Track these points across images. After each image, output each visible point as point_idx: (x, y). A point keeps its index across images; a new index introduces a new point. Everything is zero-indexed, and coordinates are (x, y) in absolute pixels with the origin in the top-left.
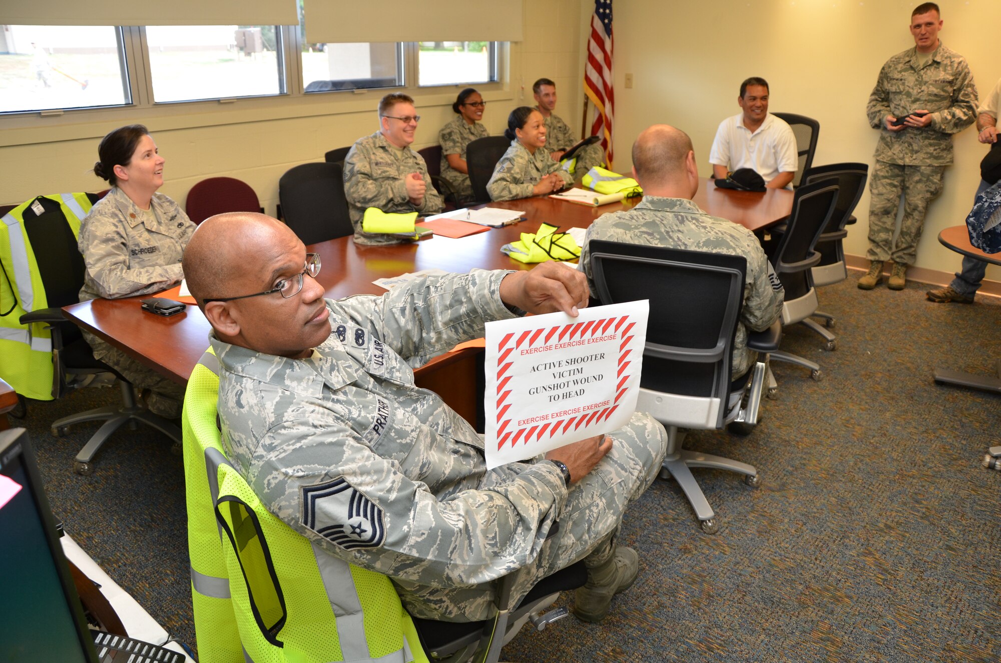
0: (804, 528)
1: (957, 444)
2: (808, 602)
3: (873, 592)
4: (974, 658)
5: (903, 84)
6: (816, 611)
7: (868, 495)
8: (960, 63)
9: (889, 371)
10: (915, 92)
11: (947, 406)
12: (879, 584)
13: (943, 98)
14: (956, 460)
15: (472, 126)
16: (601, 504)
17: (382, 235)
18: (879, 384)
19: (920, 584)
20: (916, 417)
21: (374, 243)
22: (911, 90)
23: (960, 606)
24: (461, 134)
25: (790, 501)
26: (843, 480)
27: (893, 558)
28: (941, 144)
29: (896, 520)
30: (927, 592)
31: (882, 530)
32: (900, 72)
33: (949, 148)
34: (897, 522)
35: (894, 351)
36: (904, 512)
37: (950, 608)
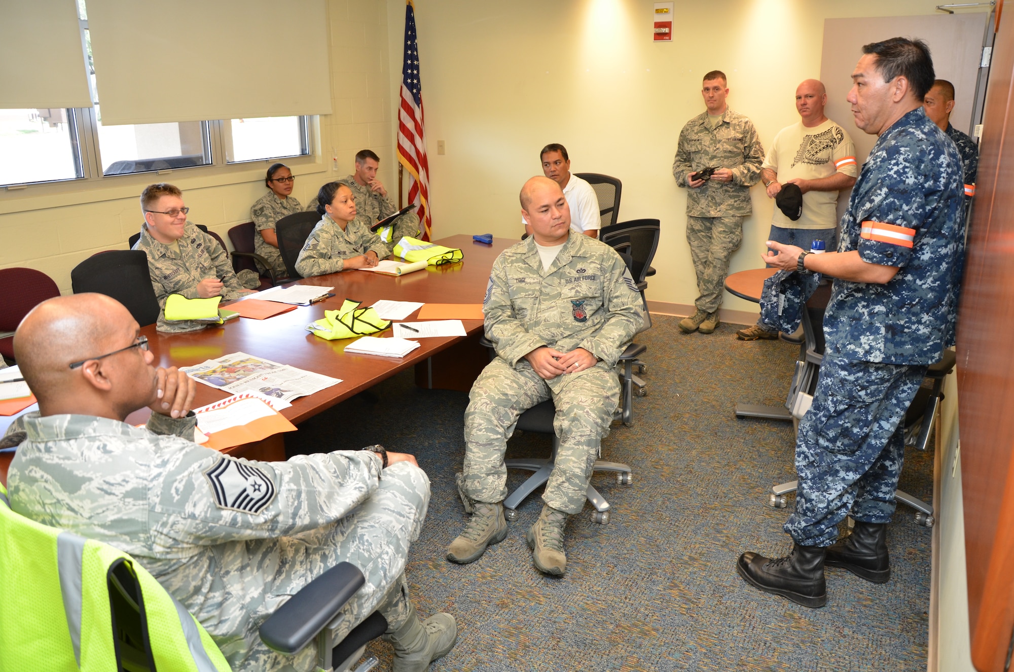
0: (615, 570)
1: (754, 474)
2: (618, 640)
3: (677, 622)
4: (762, 667)
5: (701, 144)
6: (625, 647)
7: (675, 531)
8: (746, 123)
9: (696, 410)
10: (711, 149)
11: (747, 439)
12: (683, 614)
13: (738, 154)
14: (753, 488)
15: (284, 201)
16: (390, 551)
17: (186, 321)
18: (686, 424)
19: (719, 608)
20: (719, 452)
21: (178, 331)
22: (708, 149)
23: (752, 623)
24: (273, 208)
25: (602, 545)
26: (652, 519)
27: (696, 588)
28: (740, 196)
29: (699, 551)
30: (725, 615)
31: (686, 563)
32: (697, 133)
33: (748, 200)
34: (700, 554)
35: (701, 391)
36: (706, 543)
37: (745, 626)
